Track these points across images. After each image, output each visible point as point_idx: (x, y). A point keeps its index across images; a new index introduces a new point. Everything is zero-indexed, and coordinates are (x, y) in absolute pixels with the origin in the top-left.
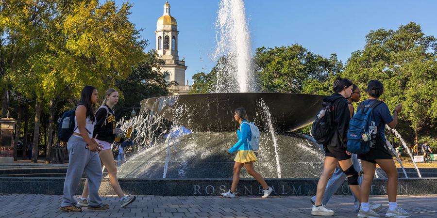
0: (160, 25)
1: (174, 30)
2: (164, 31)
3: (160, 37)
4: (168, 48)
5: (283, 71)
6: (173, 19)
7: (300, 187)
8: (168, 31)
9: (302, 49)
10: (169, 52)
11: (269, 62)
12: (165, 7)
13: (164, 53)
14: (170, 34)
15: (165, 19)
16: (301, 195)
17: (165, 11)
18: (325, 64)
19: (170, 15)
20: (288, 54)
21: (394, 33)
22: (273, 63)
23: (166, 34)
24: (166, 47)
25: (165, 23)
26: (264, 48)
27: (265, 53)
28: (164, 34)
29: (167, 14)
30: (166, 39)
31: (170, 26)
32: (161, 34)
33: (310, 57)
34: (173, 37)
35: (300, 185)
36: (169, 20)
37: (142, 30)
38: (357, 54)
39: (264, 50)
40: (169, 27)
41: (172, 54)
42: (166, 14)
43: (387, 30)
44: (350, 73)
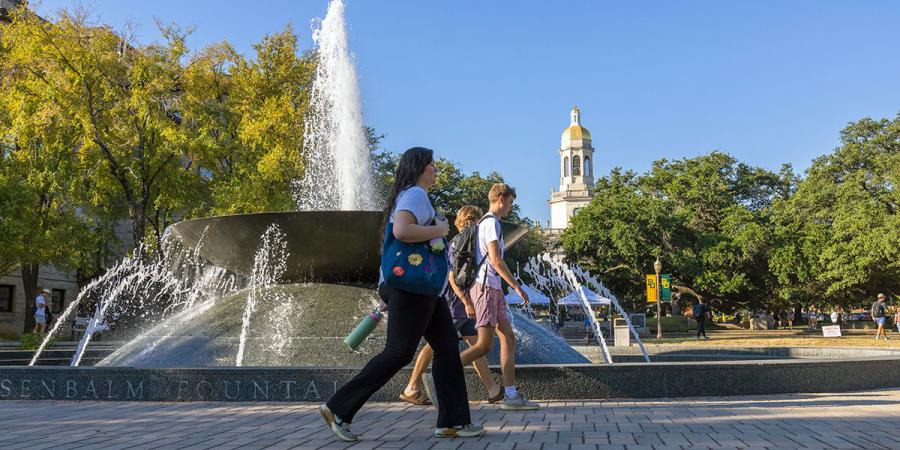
0: (567, 140)
1: (587, 146)
2: (572, 149)
3: (566, 158)
4: (579, 174)
5: (689, 194)
6: (584, 131)
7: (141, 384)
8: (577, 149)
9: (728, 161)
10: (580, 179)
11: (669, 181)
12: (573, 114)
13: (573, 181)
14: (580, 154)
15: (573, 131)
16: (142, 400)
17: (573, 119)
18: (772, 181)
19: (580, 124)
20: (703, 166)
21: (890, 125)
22: (675, 182)
23: (575, 153)
24: (576, 172)
25: (573, 137)
26: (664, 161)
27: (667, 168)
28: (572, 153)
29: (576, 124)
30: (576, 159)
31: (581, 141)
32: (567, 153)
33: (744, 170)
34: (586, 158)
35: (141, 379)
36: (579, 133)
37: (383, 137)
38: (822, 161)
39: (665, 164)
40: (579, 143)
41: (585, 181)
42: (574, 124)
43: (877, 119)
44: (804, 192)
